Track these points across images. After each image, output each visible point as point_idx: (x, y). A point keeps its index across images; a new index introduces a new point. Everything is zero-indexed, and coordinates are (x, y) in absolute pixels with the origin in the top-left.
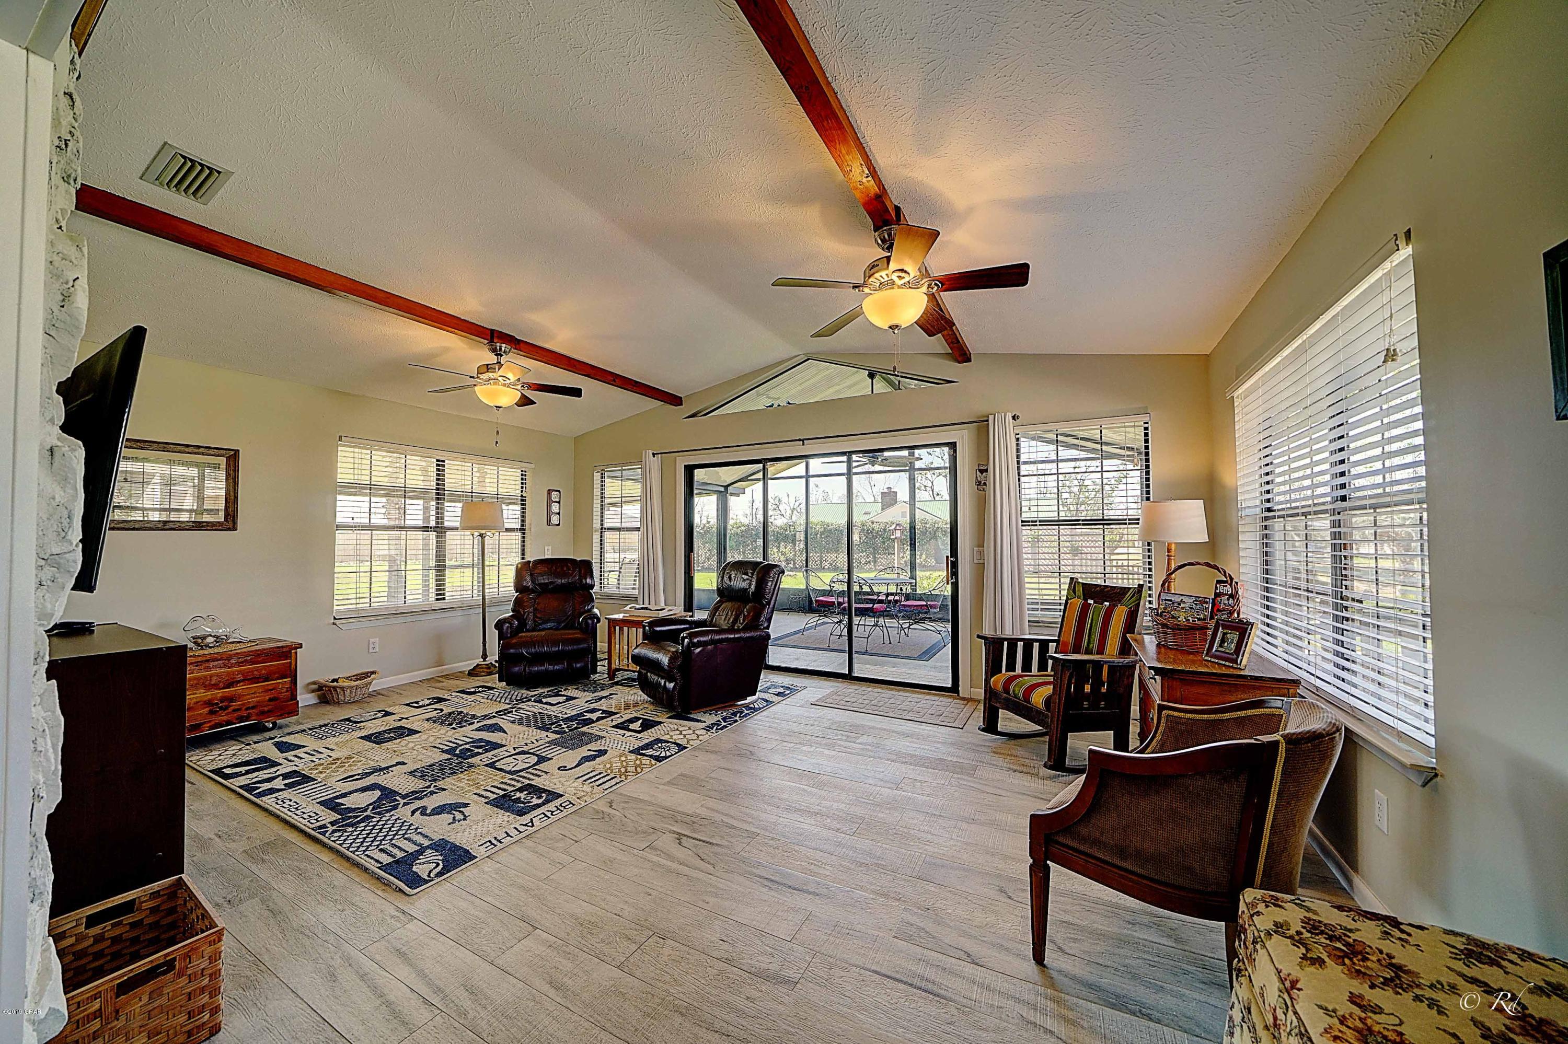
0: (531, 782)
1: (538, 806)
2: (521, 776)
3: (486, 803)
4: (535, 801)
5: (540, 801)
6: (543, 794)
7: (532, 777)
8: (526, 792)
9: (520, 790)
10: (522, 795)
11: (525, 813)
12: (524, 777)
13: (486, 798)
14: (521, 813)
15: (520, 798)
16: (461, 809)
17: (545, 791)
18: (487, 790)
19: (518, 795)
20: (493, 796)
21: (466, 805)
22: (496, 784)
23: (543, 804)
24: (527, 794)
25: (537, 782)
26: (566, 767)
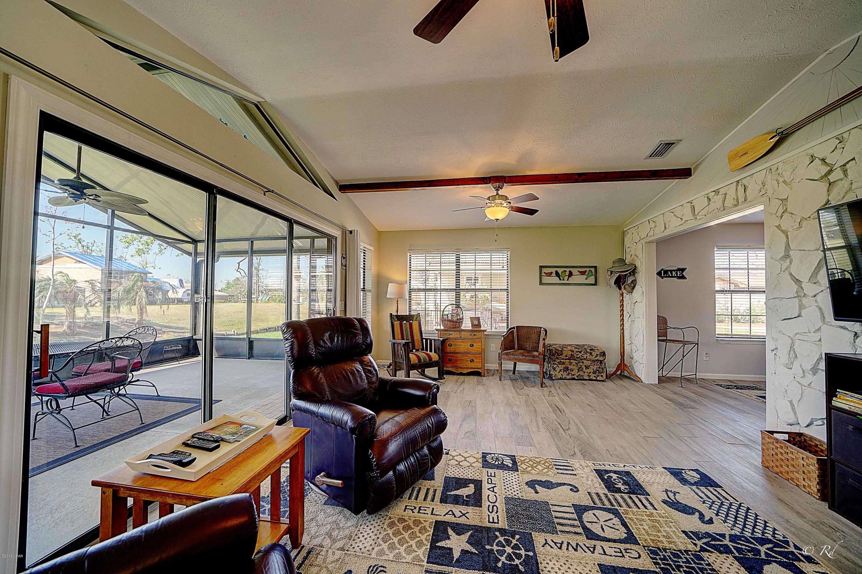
0: (606, 491)
1: (615, 472)
2: (612, 504)
3: (649, 495)
4: (614, 476)
5: (611, 474)
6: (606, 478)
7: (603, 497)
8: (617, 486)
9: (619, 491)
10: (620, 485)
11: (626, 472)
12: (609, 500)
13: (647, 500)
14: (628, 473)
15: (622, 484)
16: (669, 500)
17: (603, 479)
18: (645, 507)
19: (623, 488)
20: (642, 497)
21: (665, 502)
22: (635, 509)
23: (611, 471)
24: (616, 484)
25: (602, 490)
26: (571, 490)
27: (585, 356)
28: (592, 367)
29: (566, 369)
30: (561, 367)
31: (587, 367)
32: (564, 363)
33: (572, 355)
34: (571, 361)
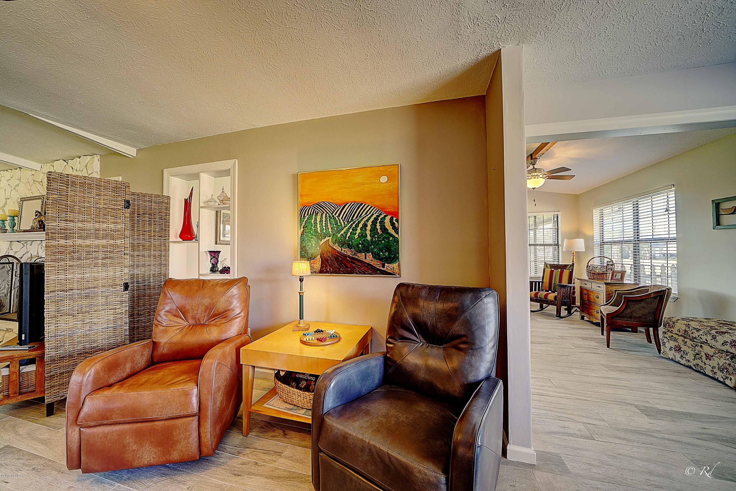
27: (704, 338)
28: (716, 358)
29: (678, 349)
30: (672, 344)
31: (708, 357)
32: (676, 340)
33: (685, 331)
34: (686, 340)
